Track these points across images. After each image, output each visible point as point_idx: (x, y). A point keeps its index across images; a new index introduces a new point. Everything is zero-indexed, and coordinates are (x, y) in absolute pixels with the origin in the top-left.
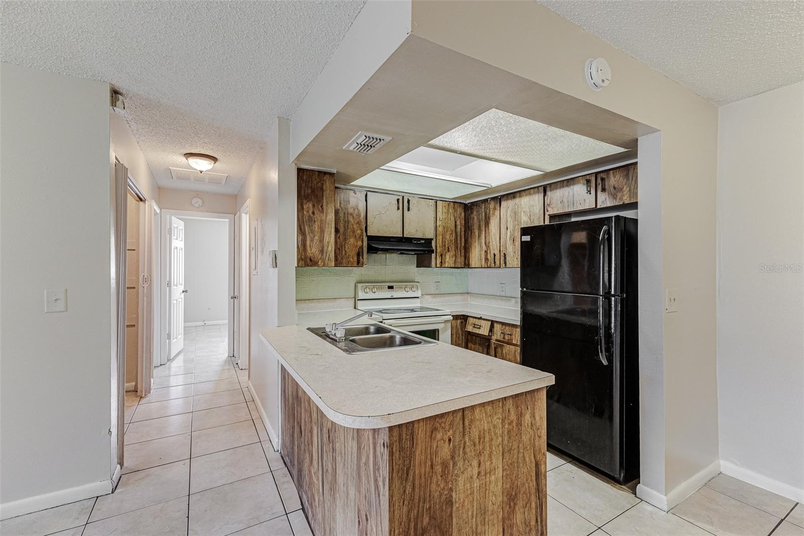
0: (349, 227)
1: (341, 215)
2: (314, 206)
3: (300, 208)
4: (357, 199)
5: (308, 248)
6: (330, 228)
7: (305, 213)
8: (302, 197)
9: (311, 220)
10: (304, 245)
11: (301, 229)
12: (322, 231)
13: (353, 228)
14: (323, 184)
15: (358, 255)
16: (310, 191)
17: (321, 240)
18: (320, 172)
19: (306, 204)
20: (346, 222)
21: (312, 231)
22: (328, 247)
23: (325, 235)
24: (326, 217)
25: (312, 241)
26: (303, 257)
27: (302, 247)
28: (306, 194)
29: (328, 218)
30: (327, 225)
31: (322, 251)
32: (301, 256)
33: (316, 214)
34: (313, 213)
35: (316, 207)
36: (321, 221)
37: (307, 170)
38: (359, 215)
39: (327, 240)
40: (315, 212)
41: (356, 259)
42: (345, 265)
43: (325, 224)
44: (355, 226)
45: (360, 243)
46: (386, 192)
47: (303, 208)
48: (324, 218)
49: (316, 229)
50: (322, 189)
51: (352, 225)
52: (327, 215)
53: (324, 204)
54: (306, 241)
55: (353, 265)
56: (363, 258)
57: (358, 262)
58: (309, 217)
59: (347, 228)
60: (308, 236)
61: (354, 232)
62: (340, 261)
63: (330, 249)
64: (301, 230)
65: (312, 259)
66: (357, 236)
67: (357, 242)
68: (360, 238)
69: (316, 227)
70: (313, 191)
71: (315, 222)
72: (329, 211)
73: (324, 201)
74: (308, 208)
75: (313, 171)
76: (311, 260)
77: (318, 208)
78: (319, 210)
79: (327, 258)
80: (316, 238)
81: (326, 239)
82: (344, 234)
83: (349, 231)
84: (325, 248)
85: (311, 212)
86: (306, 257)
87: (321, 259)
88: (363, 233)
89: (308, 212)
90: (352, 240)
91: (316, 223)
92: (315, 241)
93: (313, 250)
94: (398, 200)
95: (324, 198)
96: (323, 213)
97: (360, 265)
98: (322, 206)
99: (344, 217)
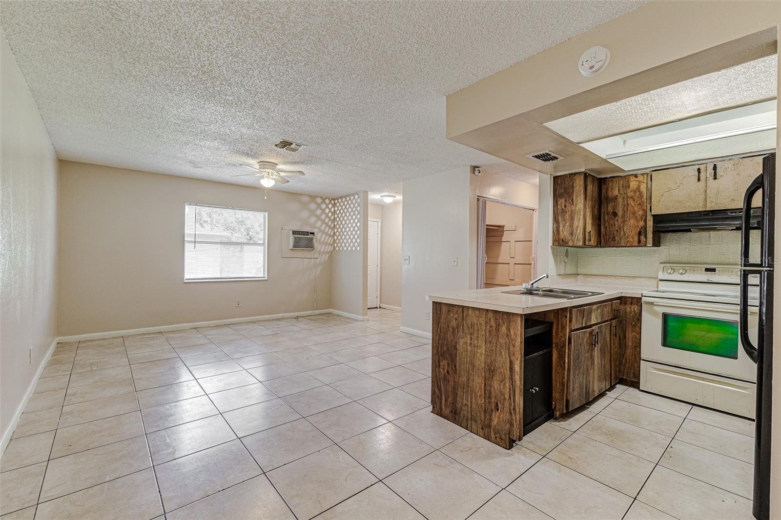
0: (629, 210)
2: (566, 201)
3: (555, 204)
4: (639, 181)
5: (561, 233)
6: (579, 216)
7: (559, 207)
8: (556, 196)
9: (564, 212)
10: (558, 231)
11: (556, 219)
12: (572, 219)
13: (634, 210)
14: (573, 183)
15: (640, 234)
16: (563, 191)
17: (571, 226)
18: (571, 174)
19: (560, 200)
20: (625, 205)
21: (564, 220)
22: (577, 230)
23: (575, 221)
24: (576, 207)
25: (564, 226)
26: (557, 239)
27: (557, 232)
28: (560, 193)
29: (577, 208)
30: (576, 214)
31: (572, 234)
32: (556, 238)
33: (567, 207)
34: (565, 206)
35: (567, 201)
36: (571, 211)
37: (561, 176)
38: (641, 196)
39: (576, 225)
40: (567, 205)
41: (636, 239)
42: (623, 245)
43: (575, 213)
44: (636, 208)
45: (642, 223)
47: (557, 204)
48: (574, 208)
49: (567, 218)
50: (573, 187)
51: (633, 207)
52: (576, 205)
53: (575, 197)
54: (559, 227)
55: (633, 245)
56: (646, 238)
57: (639, 242)
58: (562, 209)
59: (626, 211)
60: (561, 223)
61: (634, 213)
62: (618, 241)
64: (556, 220)
65: (564, 240)
66: (639, 217)
67: (638, 222)
68: (641, 218)
69: (567, 216)
70: (565, 190)
71: (566, 212)
72: (579, 202)
73: (574, 195)
74: (562, 203)
75: (565, 175)
76: (563, 241)
77: (569, 201)
78: (570, 203)
79: (576, 239)
80: (567, 224)
81: (576, 223)
82: (623, 217)
83: (628, 213)
84: (575, 231)
85: (563, 206)
86: (559, 239)
87: (571, 239)
88: (646, 213)
89: (561, 206)
90: (632, 221)
91: (568, 213)
92: (566, 227)
93: (564, 233)
94: (699, 170)
95: (574, 193)
96: (573, 204)
97: (641, 244)
98: (572, 200)
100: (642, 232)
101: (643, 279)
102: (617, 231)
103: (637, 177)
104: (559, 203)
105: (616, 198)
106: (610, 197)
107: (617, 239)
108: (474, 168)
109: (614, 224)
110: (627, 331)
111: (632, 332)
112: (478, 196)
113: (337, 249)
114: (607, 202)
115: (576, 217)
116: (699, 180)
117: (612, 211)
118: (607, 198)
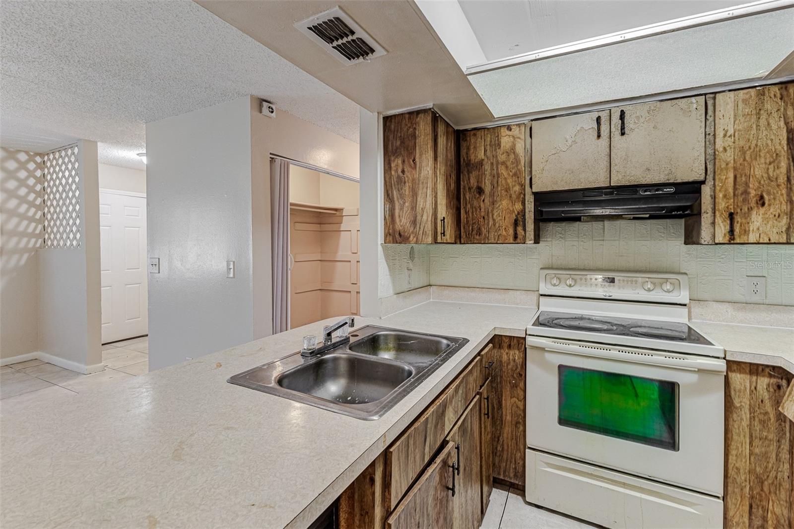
0: (500, 183)
1: (486, 168)
2: (404, 161)
3: (387, 168)
5: (397, 220)
6: (425, 190)
7: (393, 173)
8: (389, 153)
9: (401, 181)
10: (392, 216)
11: (388, 195)
12: (414, 194)
13: (507, 184)
14: (415, 129)
15: (516, 224)
16: (398, 143)
17: (414, 207)
18: (411, 113)
19: (394, 161)
20: (494, 176)
21: (402, 196)
23: (419, 199)
24: (420, 173)
25: (401, 209)
26: (391, 231)
27: (390, 218)
28: (394, 148)
29: (422, 174)
30: (421, 186)
31: (414, 222)
32: (389, 230)
33: (406, 173)
34: (403, 172)
35: (406, 162)
36: (413, 180)
37: (395, 116)
38: (517, 161)
39: (421, 206)
40: (406, 170)
41: (511, 231)
42: (493, 241)
43: (419, 184)
44: (509, 181)
45: (518, 206)
46: (573, 111)
47: (390, 168)
49: (407, 193)
50: (414, 136)
51: (505, 179)
53: (417, 155)
54: (394, 209)
55: (506, 241)
56: (525, 230)
57: (516, 237)
58: (399, 177)
59: (496, 185)
60: (396, 202)
61: (507, 190)
63: (425, 218)
64: (388, 197)
65: (402, 234)
66: (514, 196)
67: (513, 205)
68: (518, 198)
69: (407, 190)
70: (402, 142)
71: (405, 183)
73: (417, 151)
74: (397, 165)
75: (402, 114)
76: (400, 235)
77: (409, 162)
78: (410, 166)
79: (421, 232)
80: (407, 204)
82: (492, 195)
83: (499, 189)
84: (419, 218)
85: (400, 170)
86: (394, 230)
87: (412, 232)
88: (524, 189)
89: (396, 171)
90: (505, 203)
91: (407, 184)
92: (405, 209)
93: (403, 222)
94: (598, 120)
95: (417, 148)
96: (415, 168)
97: (518, 241)
98: (414, 160)
99: (492, 169)
100: (518, 221)
101: (518, 292)
102: (484, 218)
103: (511, 130)
104: (393, 165)
105: (481, 163)
106: (472, 162)
107: (484, 231)
108: (261, 103)
109: (480, 206)
110: (504, 395)
111: (511, 398)
112: (271, 154)
113: (49, 243)
114: (468, 171)
115: (420, 192)
116: (599, 136)
117: (476, 184)
118: (468, 164)
